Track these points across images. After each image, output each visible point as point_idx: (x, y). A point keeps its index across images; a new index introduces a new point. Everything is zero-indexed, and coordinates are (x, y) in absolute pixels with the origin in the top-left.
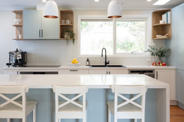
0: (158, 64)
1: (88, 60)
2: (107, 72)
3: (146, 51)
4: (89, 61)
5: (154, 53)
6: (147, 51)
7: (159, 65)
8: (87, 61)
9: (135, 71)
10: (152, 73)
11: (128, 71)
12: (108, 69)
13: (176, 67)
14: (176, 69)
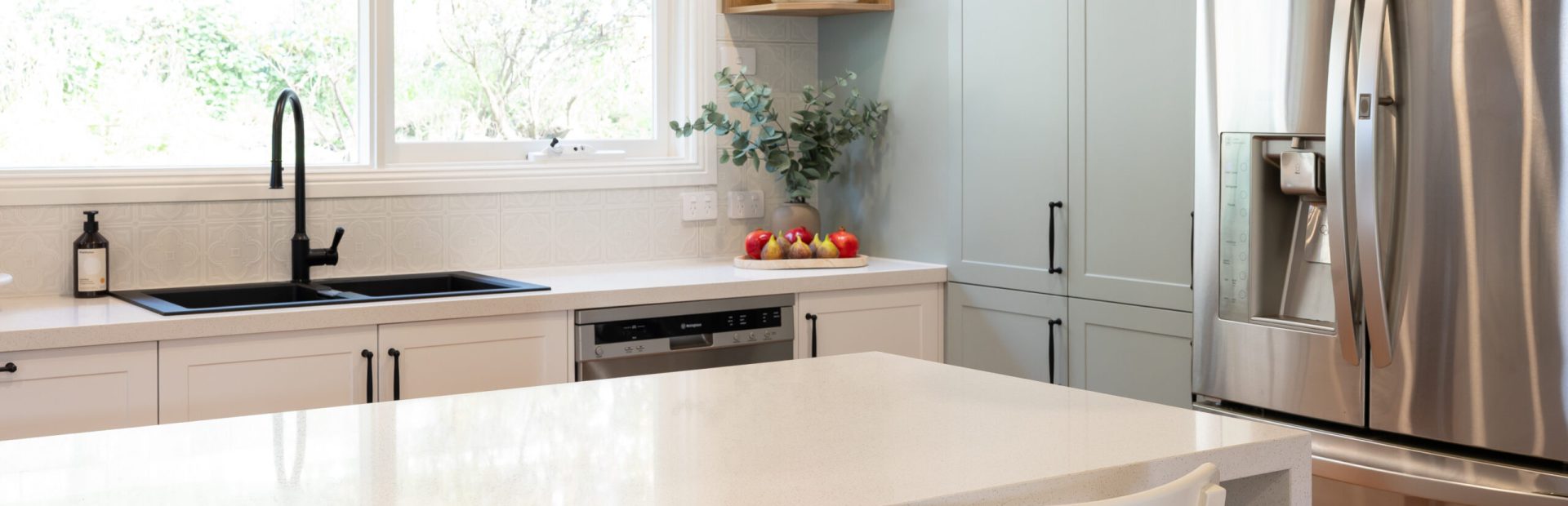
0: (799, 245)
1: (91, 226)
2: (367, 355)
3: (688, 126)
4: (102, 244)
5: (755, 137)
6: (700, 125)
7: (815, 255)
8: (79, 245)
9: (634, 327)
10: (774, 333)
11: (576, 324)
12: (378, 325)
13: (945, 266)
14: (945, 284)
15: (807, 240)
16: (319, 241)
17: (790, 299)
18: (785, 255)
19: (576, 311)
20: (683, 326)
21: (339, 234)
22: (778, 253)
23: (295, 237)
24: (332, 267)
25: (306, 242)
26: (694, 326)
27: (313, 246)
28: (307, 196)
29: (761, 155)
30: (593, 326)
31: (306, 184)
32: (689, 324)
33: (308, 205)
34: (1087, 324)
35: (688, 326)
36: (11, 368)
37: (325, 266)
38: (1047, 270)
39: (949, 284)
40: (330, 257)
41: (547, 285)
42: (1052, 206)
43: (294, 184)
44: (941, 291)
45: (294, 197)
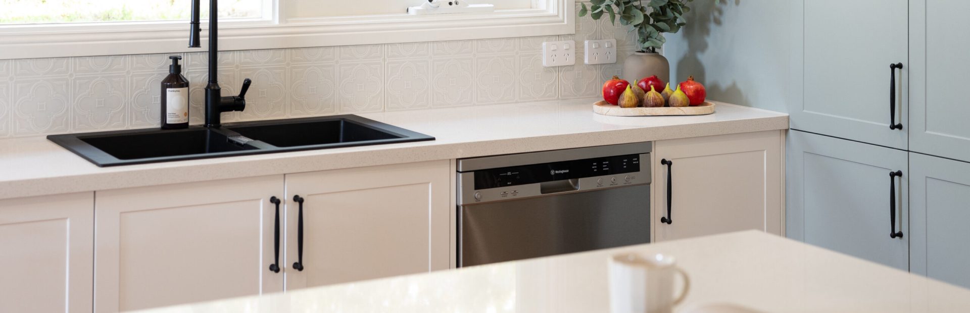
0: (652, 94)
2: (275, 201)
7: (667, 103)
9: (509, 173)
10: (633, 178)
11: (457, 171)
12: (285, 175)
13: (786, 114)
14: (787, 131)
15: (659, 89)
16: (229, 89)
17: (647, 146)
18: (640, 103)
19: (458, 160)
20: (552, 172)
21: (247, 85)
22: (634, 101)
23: (208, 86)
24: (239, 112)
25: (217, 91)
26: (562, 172)
27: (223, 94)
28: (219, 48)
29: (615, 9)
30: (473, 173)
31: (218, 38)
32: (558, 170)
33: (220, 56)
34: (927, 177)
35: (557, 172)
37: (234, 112)
38: (889, 125)
39: (790, 131)
40: (238, 104)
41: (432, 135)
42: (893, 67)
43: (208, 39)
44: (782, 137)
45: (208, 50)
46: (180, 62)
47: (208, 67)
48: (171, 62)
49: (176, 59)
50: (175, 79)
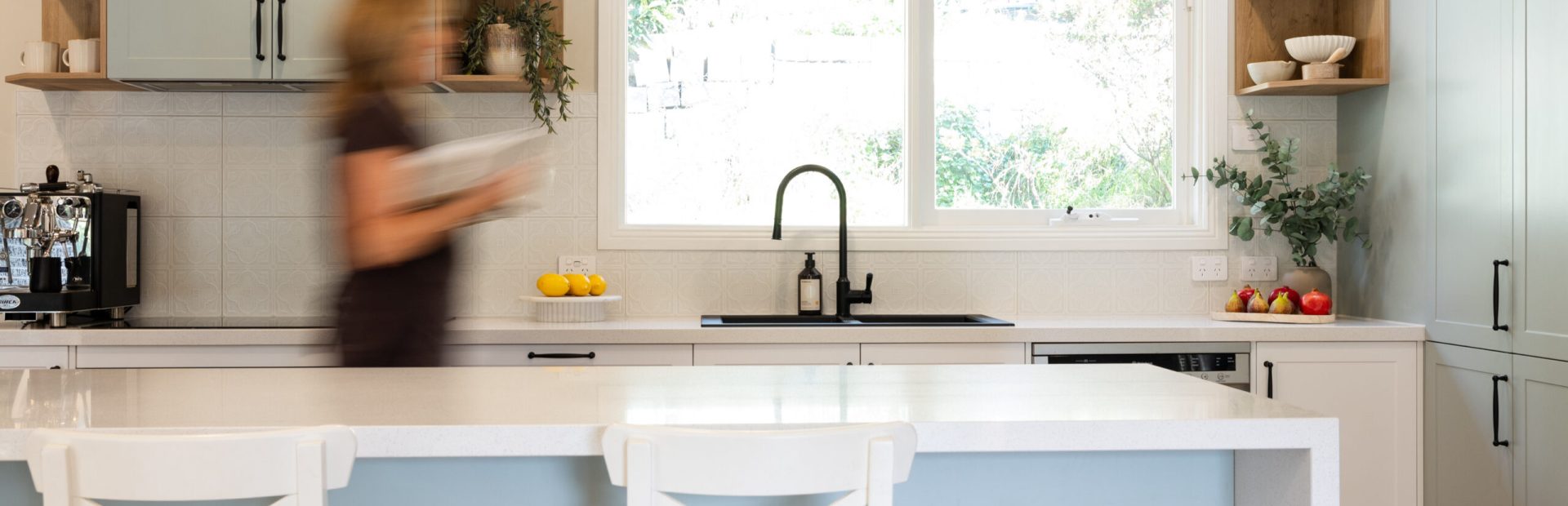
7: (1295, 311)
9: (1086, 361)
11: (1033, 355)
12: (861, 343)
13: (1424, 326)
17: (1247, 348)
18: (1264, 309)
22: (1258, 308)
23: (839, 280)
24: (867, 305)
25: (848, 284)
27: (852, 287)
28: (848, 249)
30: (1047, 358)
31: (848, 240)
33: (849, 255)
34: (1526, 380)
36: (591, 356)
37: (862, 304)
38: (1492, 327)
39: (1427, 343)
40: (866, 297)
41: (1012, 322)
42: (1497, 264)
43: (838, 239)
44: (1421, 350)
45: (838, 248)
46: (814, 257)
47: (838, 265)
48: (806, 257)
49: (810, 255)
50: (809, 270)
